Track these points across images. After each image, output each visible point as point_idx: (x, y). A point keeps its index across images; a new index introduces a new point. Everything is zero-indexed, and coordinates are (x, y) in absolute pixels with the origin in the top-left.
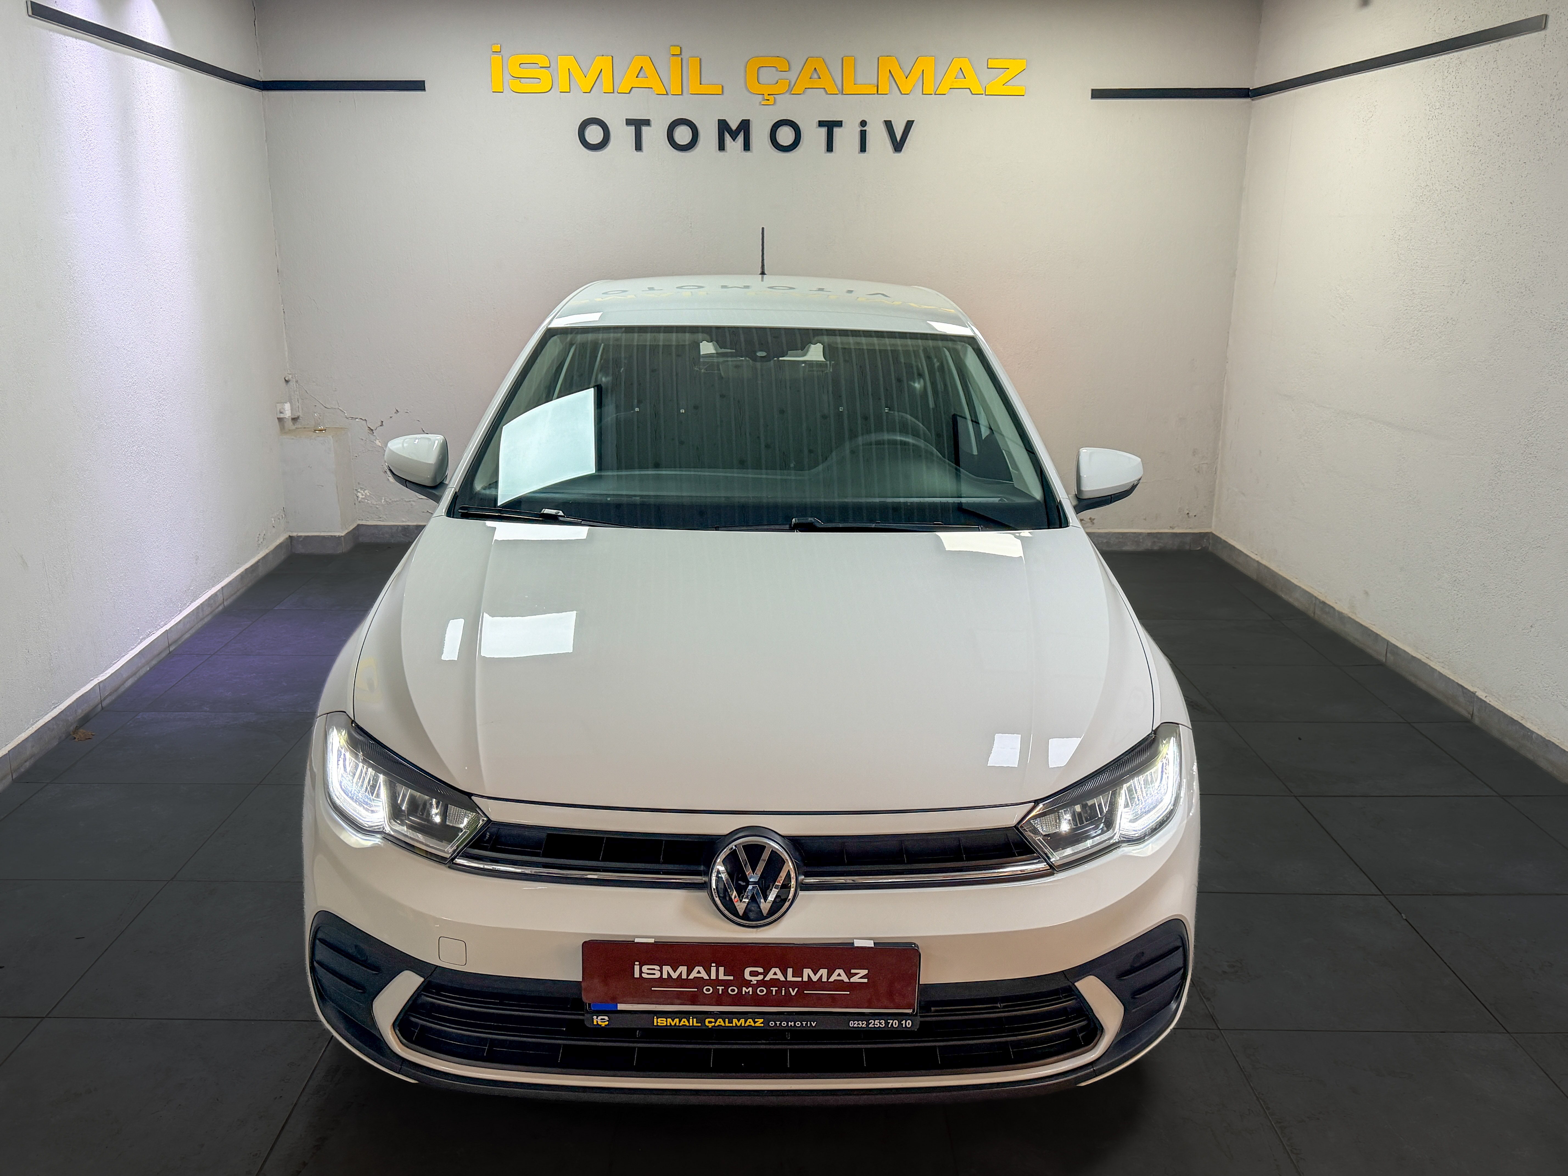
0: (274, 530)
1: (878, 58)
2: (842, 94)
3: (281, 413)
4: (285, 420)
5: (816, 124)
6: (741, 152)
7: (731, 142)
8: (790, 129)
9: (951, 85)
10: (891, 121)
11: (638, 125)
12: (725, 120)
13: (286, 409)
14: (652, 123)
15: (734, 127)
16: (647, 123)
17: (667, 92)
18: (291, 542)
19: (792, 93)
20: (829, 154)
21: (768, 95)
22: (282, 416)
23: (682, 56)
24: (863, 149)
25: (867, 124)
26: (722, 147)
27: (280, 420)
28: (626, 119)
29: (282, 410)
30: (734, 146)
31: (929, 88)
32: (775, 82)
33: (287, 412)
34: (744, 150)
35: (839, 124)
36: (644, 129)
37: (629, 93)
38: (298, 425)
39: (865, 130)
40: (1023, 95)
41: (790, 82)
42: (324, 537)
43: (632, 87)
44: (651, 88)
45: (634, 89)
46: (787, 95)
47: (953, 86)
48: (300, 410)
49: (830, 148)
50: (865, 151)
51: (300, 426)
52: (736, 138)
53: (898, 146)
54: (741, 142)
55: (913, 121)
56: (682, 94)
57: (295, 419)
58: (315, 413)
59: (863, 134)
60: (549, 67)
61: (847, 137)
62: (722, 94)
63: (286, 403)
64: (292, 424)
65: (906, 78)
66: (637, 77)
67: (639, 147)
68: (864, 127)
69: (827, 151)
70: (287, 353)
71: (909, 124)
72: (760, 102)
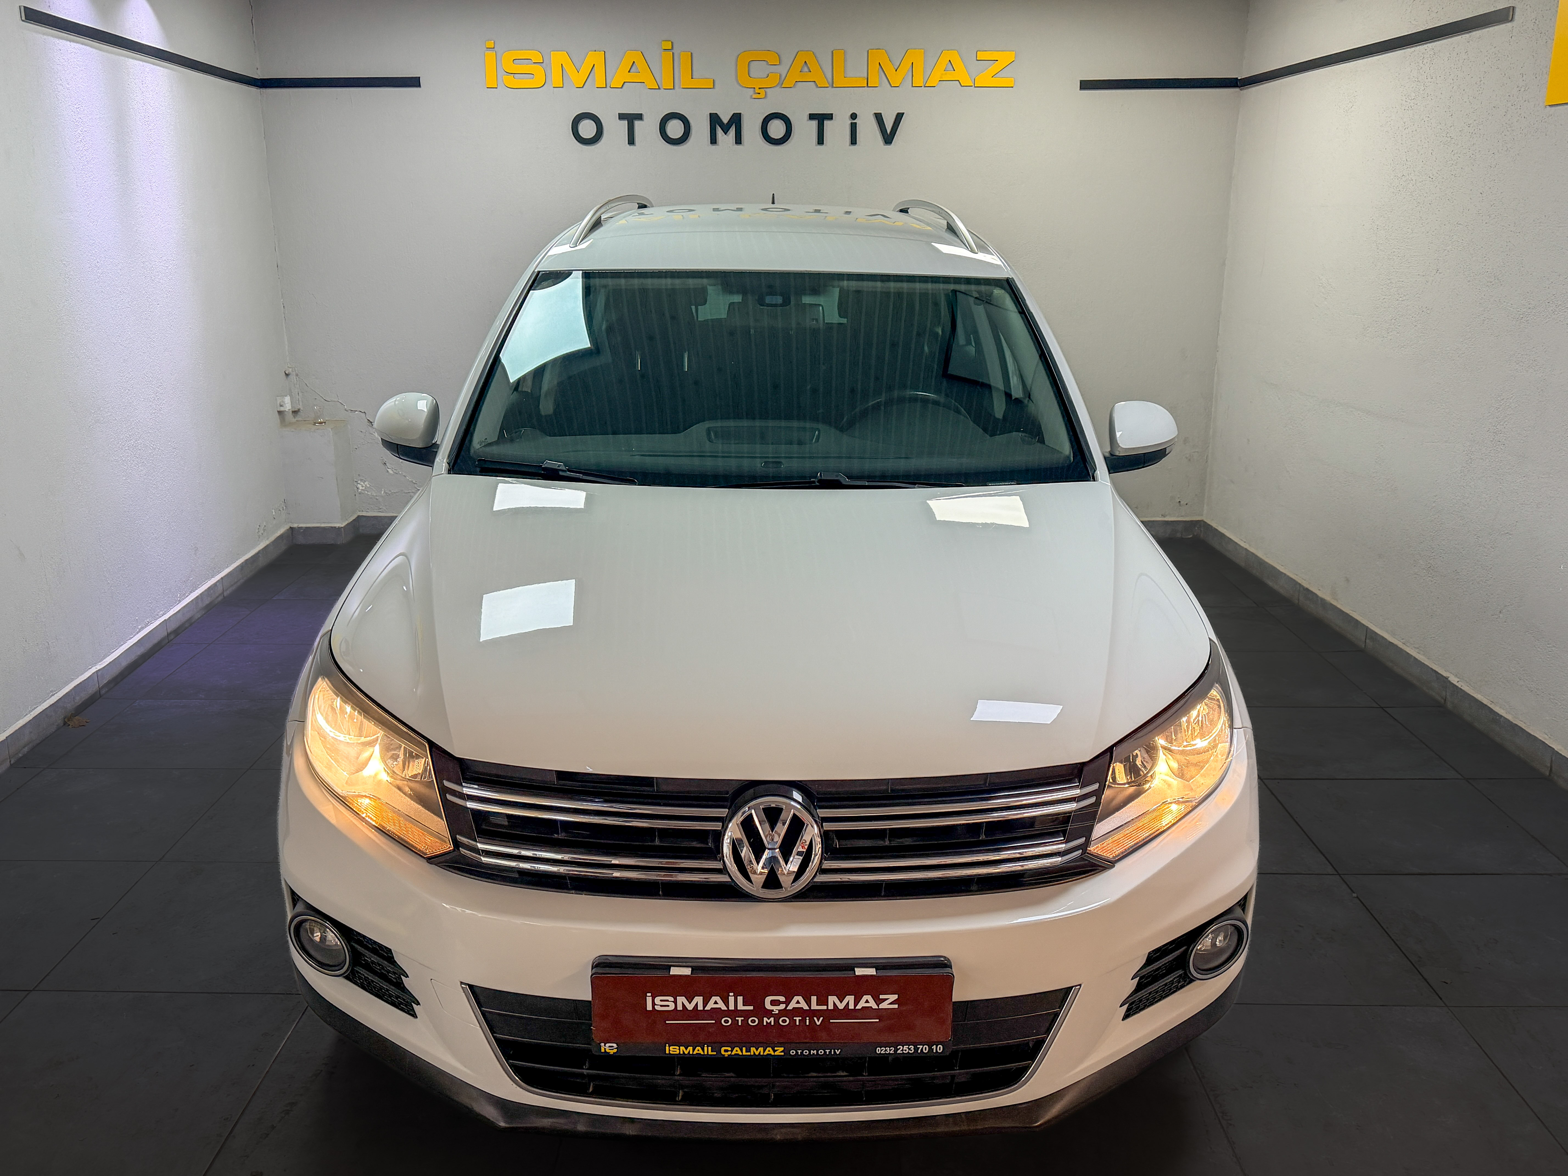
0: (275, 522)
1: (868, 51)
2: (833, 87)
3: (281, 406)
4: (286, 413)
5: (806, 117)
6: (733, 145)
7: (723, 136)
8: (781, 123)
9: (941, 78)
10: (881, 113)
11: (631, 119)
12: (716, 114)
13: (286, 403)
14: (645, 117)
15: (725, 121)
16: (640, 117)
17: (659, 87)
18: (292, 534)
19: (783, 86)
20: (820, 147)
21: (759, 88)
22: (282, 409)
23: (673, 51)
24: (854, 141)
25: (858, 117)
26: (714, 140)
27: (280, 412)
28: (619, 114)
29: (282, 404)
30: (726, 139)
31: (918, 81)
32: (765, 77)
33: (287, 405)
34: (736, 143)
35: (830, 117)
36: (637, 123)
37: (621, 88)
38: (298, 418)
39: (856, 123)
40: (1012, 87)
41: (780, 76)
42: (324, 529)
43: (625, 82)
44: (644, 82)
45: (626, 83)
46: (778, 89)
47: (942, 78)
48: (301, 403)
49: (821, 141)
50: (856, 144)
51: (300, 419)
52: (727, 132)
53: (888, 138)
54: (733, 137)
55: (904, 113)
56: (674, 88)
57: (295, 412)
58: (315, 405)
59: (853, 128)
60: (543, 63)
61: (837, 130)
62: (714, 88)
63: (286, 396)
64: (292, 416)
65: (896, 71)
66: (629, 72)
67: (631, 141)
68: (854, 119)
69: (819, 143)
70: (287, 347)
71: (899, 117)
72: (752, 96)
